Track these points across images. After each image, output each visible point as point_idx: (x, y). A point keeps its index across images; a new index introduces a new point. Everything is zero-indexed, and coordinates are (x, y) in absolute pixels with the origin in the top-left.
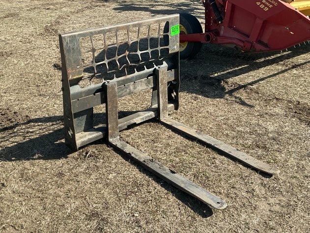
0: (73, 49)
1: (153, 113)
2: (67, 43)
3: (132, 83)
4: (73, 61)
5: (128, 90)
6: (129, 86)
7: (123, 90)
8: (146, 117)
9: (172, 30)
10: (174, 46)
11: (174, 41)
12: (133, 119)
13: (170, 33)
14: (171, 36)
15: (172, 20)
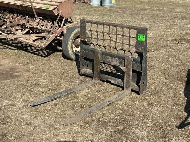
3: (111, 57)
5: (108, 60)
7: (105, 58)
9: (138, 36)
10: (139, 47)
11: (139, 45)
12: (110, 79)
13: (137, 38)
14: (137, 40)
15: (140, 30)
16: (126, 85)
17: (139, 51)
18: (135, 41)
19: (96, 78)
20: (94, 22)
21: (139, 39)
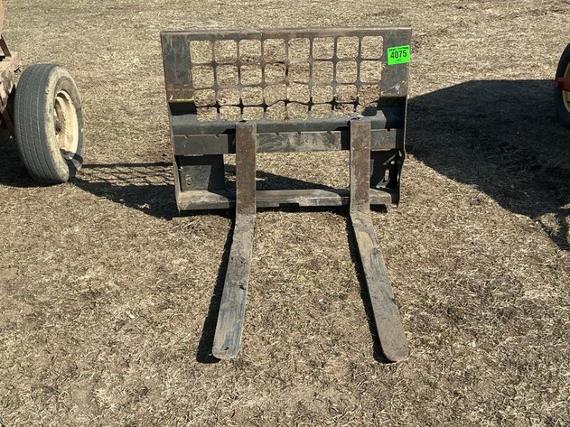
0: (178, 56)
1: (338, 197)
2: (169, 46)
3: (293, 134)
4: (176, 74)
5: (284, 144)
6: (286, 137)
7: (273, 140)
8: (322, 201)
9: (389, 54)
10: (394, 84)
11: (394, 76)
12: (294, 196)
13: (384, 59)
14: (387, 64)
15: (393, 35)
16: (357, 198)
17: (394, 95)
18: (380, 69)
19: (247, 207)
20: (223, 33)
21: (392, 61)
